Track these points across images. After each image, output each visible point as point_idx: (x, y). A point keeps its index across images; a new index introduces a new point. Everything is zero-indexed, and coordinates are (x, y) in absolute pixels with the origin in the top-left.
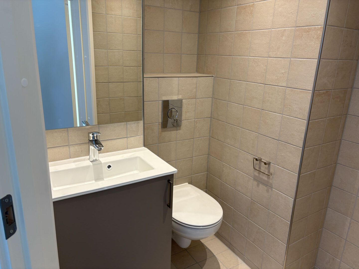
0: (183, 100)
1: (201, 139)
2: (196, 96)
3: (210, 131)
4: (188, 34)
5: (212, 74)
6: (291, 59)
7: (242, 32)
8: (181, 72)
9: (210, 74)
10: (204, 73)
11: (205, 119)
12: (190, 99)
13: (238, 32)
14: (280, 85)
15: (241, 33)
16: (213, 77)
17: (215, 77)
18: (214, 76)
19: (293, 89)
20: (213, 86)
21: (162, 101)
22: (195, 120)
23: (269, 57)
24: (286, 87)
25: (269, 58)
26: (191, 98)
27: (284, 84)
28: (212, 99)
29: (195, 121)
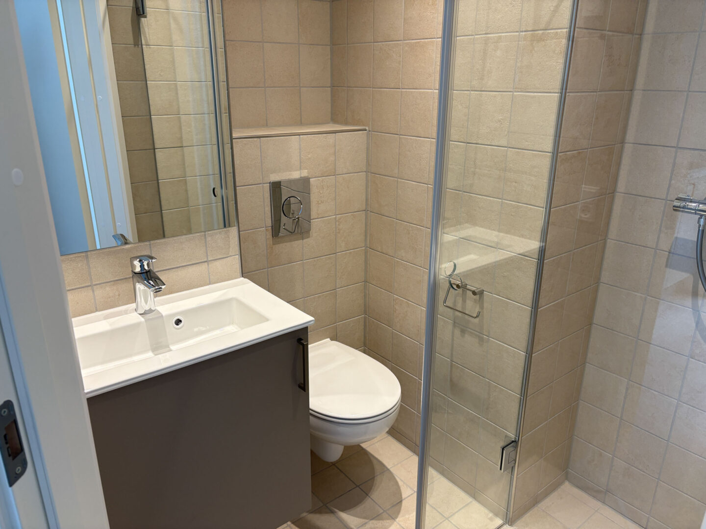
0: (311, 179)
1: (350, 253)
2: (335, 170)
3: (366, 236)
4: (311, 46)
5: (364, 125)
6: (515, 93)
7: (419, 42)
8: (301, 124)
9: (360, 125)
10: (346, 124)
11: (355, 213)
12: (323, 176)
13: (411, 41)
14: (496, 144)
15: (416, 43)
16: (366, 130)
17: (369, 131)
18: (367, 128)
19: (519, 150)
20: (368, 149)
21: (270, 183)
22: (336, 217)
23: (472, 91)
24: (506, 147)
26: (326, 175)
27: (504, 142)
28: (366, 174)
29: (337, 219)
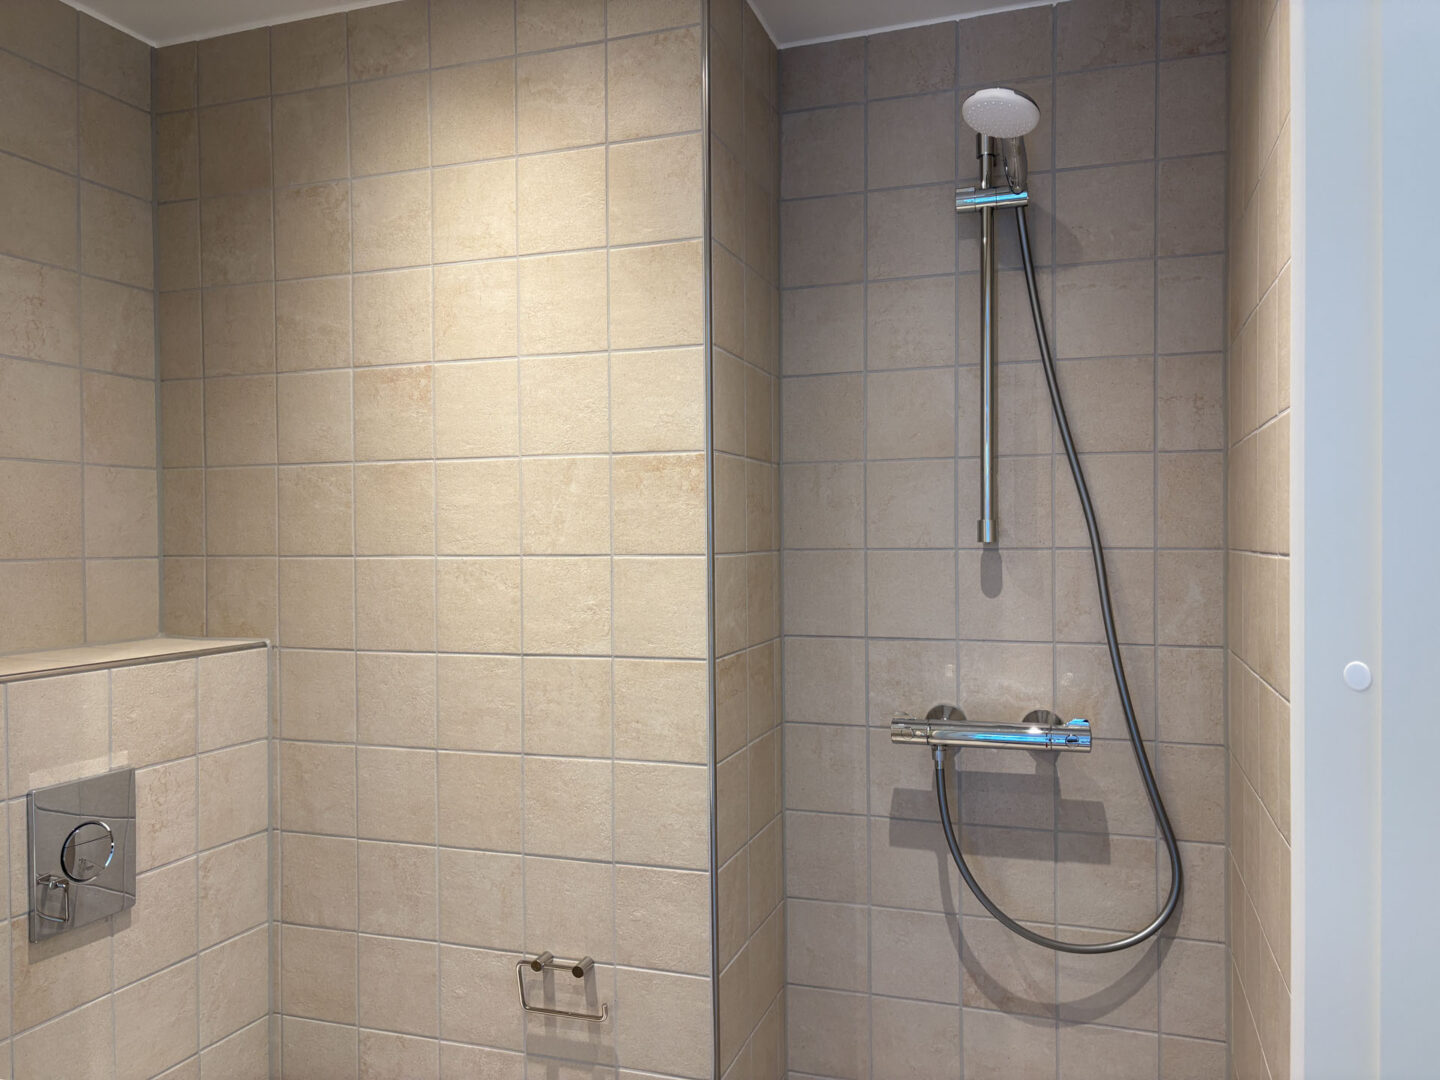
0: (137, 772)
1: (235, 943)
2: (196, 742)
3: (271, 895)
5: (256, 635)
6: (616, 558)
7: (394, 466)
8: (85, 642)
9: (247, 637)
10: (207, 635)
11: (244, 841)
12: (168, 761)
13: (374, 463)
14: (588, 653)
15: (387, 467)
16: (265, 645)
17: (273, 647)
18: (268, 642)
19: (637, 660)
20: (271, 687)
21: (27, 795)
22: (198, 858)
23: (524, 555)
24: (609, 656)
25: (524, 558)
26: (173, 757)
27: (603, 647)
28: (269, 743)
29: (201, 862)
